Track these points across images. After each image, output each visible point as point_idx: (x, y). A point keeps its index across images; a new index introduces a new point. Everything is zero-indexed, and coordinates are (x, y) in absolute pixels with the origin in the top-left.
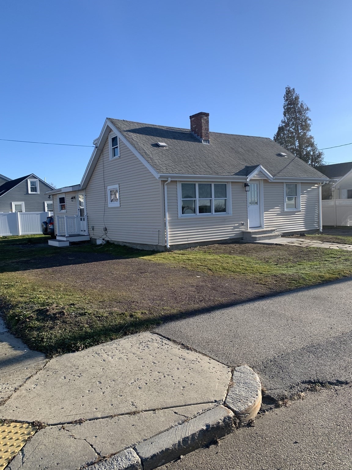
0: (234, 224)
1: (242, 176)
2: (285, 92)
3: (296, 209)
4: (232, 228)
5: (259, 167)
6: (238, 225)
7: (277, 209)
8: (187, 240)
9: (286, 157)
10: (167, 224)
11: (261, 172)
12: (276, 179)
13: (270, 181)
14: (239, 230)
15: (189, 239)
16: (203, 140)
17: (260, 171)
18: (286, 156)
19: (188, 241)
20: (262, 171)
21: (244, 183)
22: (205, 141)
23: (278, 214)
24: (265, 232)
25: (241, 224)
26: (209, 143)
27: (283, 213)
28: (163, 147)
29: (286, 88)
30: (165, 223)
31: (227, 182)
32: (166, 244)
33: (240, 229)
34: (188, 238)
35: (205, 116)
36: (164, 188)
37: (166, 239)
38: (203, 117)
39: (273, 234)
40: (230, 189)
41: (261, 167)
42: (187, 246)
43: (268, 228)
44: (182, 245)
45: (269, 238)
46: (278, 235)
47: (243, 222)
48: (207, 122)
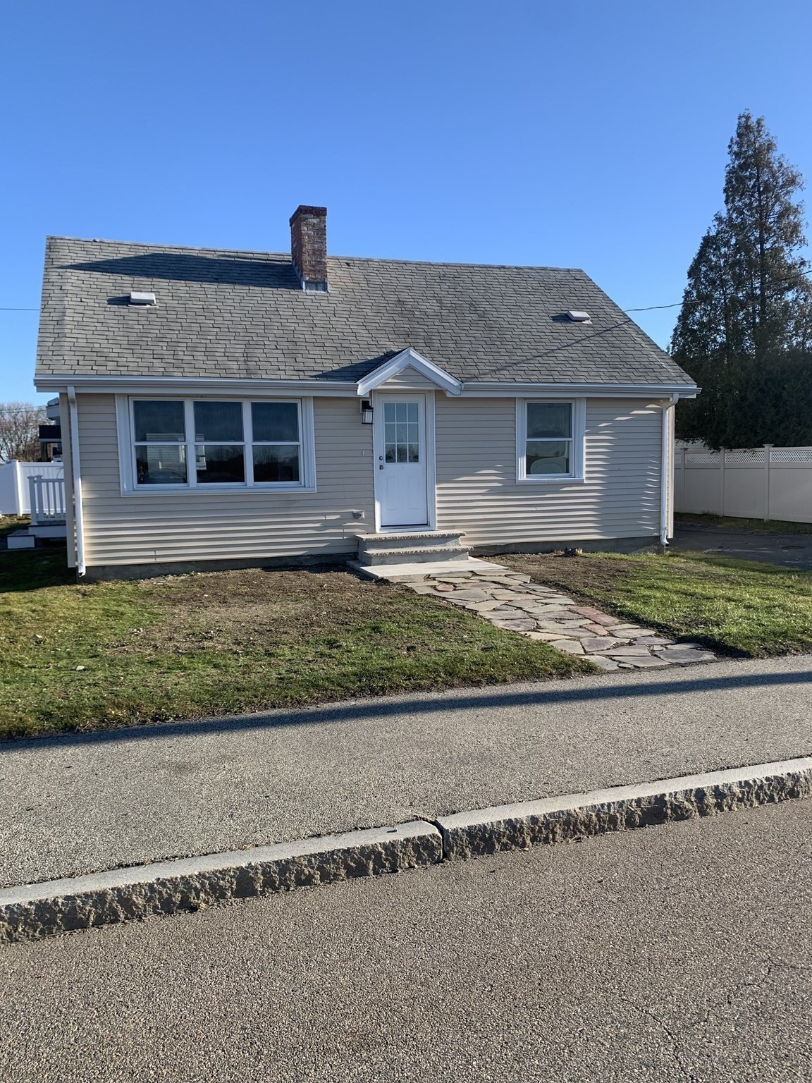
0: (325, 514)
1: (343, 380)
2: (736, 129)
3: (570, 476)
4: (318, 525)
5: (406, 356)
6: (338, 517)
7: (490, 476)
8: (152, 553)
9: (586, 322)
10: (81, 512)
11: (412, 371)
12: (468, 389)
13: (449, 395)
14: (342, 531)
15: (158, 553)
16: (306, 282)
17: (410, 367)
18: (588, 319)
19: (155, 557)
20: (415, 365)
21: (361, 400)
22: (314, 285)
23: (492, 491)
24: (417, 542)
25: (351, 516)
26: (325, 289)
27: (510, 487)
28: (145, 304)
29: (740, 118)
30: (74, 507)
31: (301, 398)
32: (77, 564)
33: (345, 531)
34: (155, 549)
35: (312, 216)
36: (69, 414)
37: (76, 550)
38: (307, 219)
39: (450, 546)
40: (307, 419)
41: (410, 355)
42: (157, 570)
43: (453, 527)
44: (138, 567)
45: (421, 560)
46: (464, 551)
47: (355, 511)
48: (321, 232)
